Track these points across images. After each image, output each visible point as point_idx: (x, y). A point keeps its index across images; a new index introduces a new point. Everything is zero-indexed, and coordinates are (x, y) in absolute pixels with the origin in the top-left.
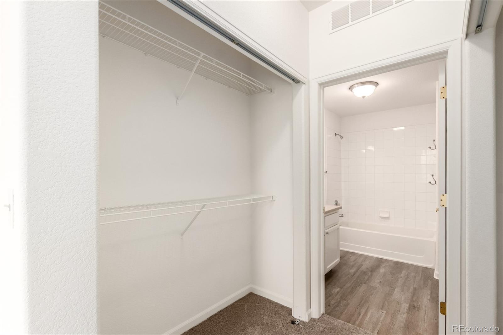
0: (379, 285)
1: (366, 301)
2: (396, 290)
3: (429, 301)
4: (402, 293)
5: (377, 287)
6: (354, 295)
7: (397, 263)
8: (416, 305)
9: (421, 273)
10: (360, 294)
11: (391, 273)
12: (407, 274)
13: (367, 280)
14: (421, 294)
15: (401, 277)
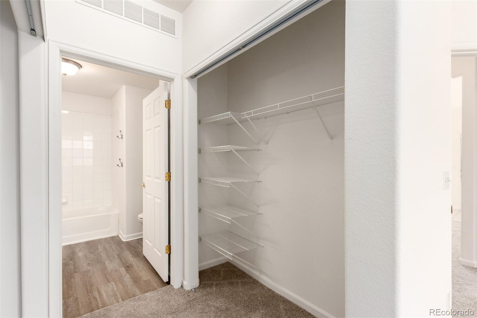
0: (89, 267)
1: (92, 285)
2: (106, 263)
3: (133, 258)
4: (112, 262)
5: (89, 269)
6: (75, 288)
7: (88, 243)
8: (128, 265)
9: (112, 242)
10: (80, 283)
11: (90, 252)
12: (103, 247)
13: (74, 269)
14: (125, 256)
15: (101, 252)
